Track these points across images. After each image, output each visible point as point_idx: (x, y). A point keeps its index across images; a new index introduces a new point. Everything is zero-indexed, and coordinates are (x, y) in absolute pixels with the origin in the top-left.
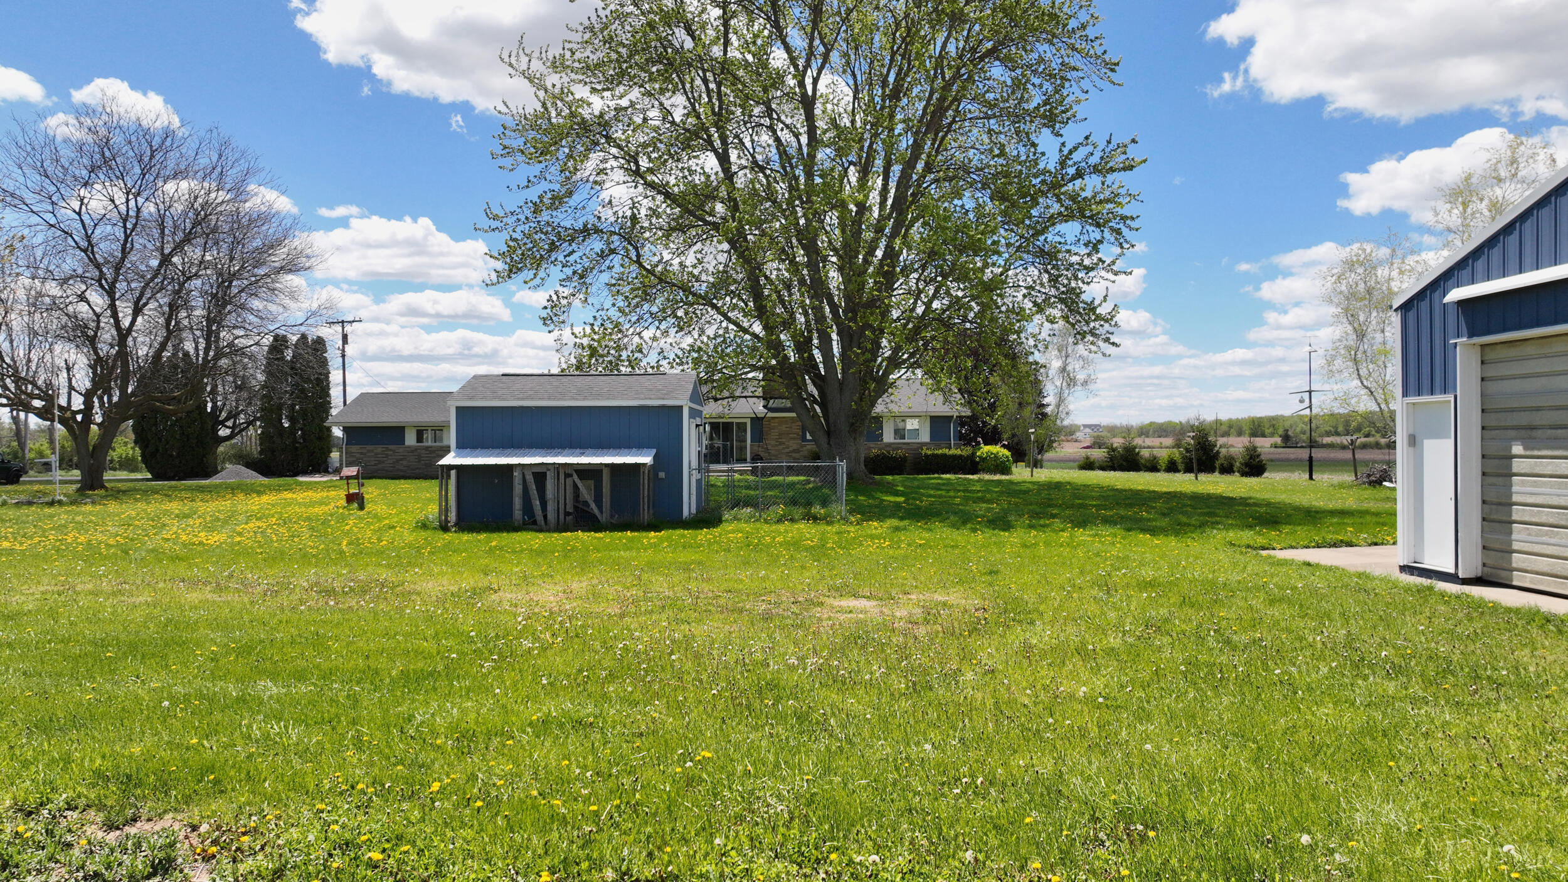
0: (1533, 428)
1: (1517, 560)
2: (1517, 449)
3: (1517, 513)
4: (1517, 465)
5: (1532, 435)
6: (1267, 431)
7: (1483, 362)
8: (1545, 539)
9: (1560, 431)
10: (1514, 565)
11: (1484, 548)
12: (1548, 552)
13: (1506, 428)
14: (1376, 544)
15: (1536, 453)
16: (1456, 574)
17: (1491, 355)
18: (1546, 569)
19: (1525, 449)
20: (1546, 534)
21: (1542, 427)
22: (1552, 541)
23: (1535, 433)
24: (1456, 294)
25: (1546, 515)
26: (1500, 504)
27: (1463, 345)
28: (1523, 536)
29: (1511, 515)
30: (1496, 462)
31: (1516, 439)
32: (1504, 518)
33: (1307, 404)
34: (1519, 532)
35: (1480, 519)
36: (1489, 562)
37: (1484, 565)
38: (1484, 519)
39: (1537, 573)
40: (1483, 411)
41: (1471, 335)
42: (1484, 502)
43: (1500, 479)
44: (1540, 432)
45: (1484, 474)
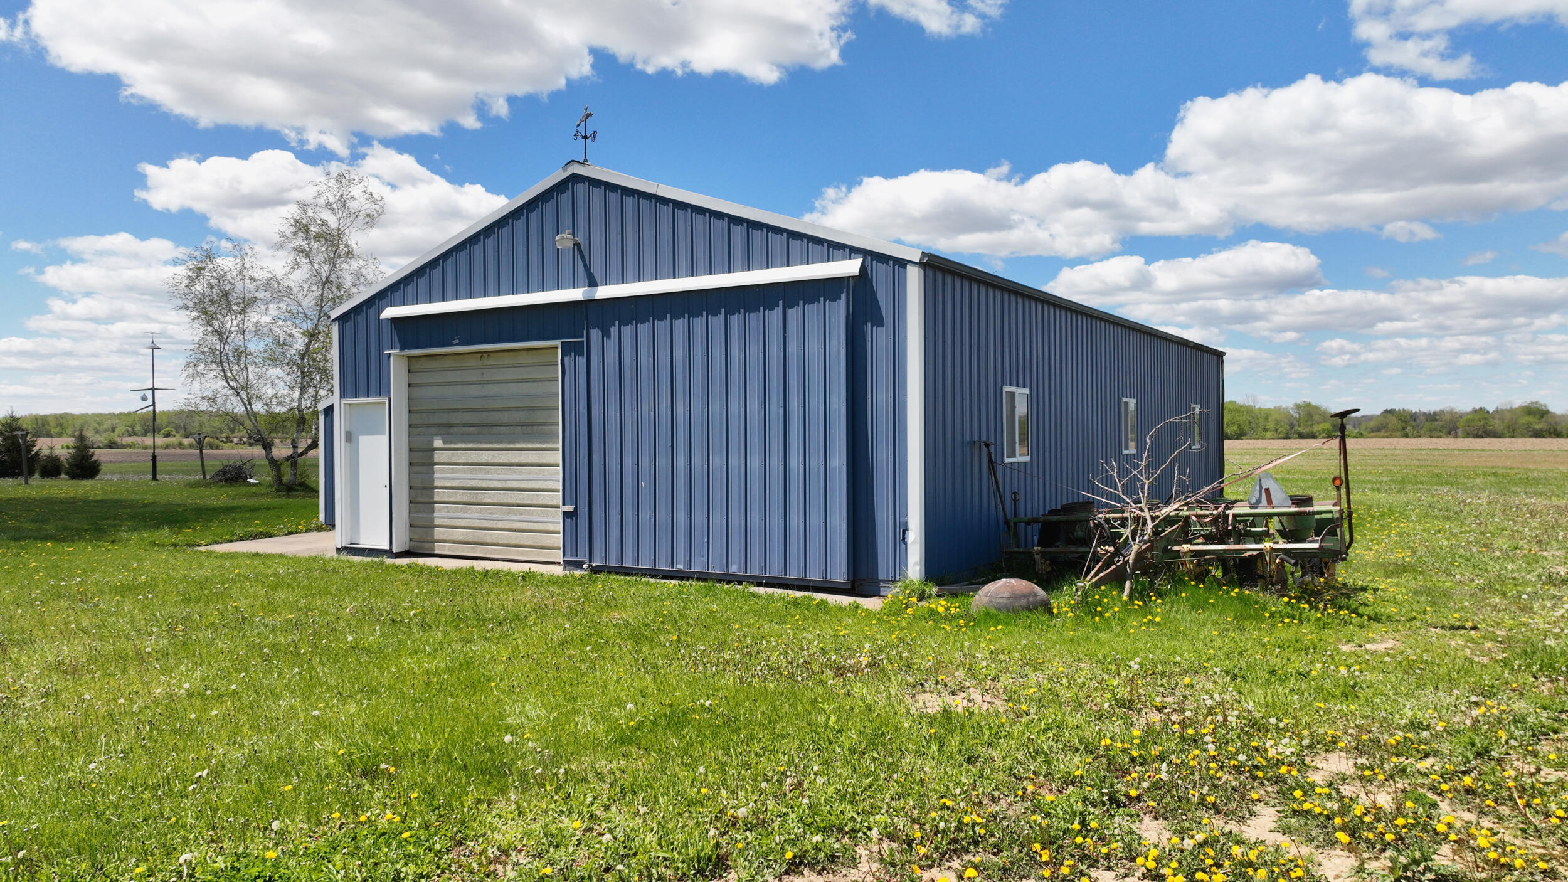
0: (450, 426)
1: (438, 533)
2: (438, 443)
3: (438, 495)
4: (438, 456)
5: (449, 431)
6: (53, 431)
7: (409, 371)
8: (459, 514)
9: (471, 429)
10: (436, 537)
11: (411, 525)
12: (463, 525)
13: (428, 426)
14: (291, 533)
15: (453, 446)
16: (391, 549)
17: (417, 365)
18: (460, 538)
19: (444, 443)
20: (461, 510)
21: (457, 425)
22: (465, 515)
23: (452, 430)
24: (390, 312)
25: (460, 495)
26: (424, 488)
27: (396, 355)
28: (444, 514)
29: (433, 497)
30: (420, 454)
31: (437, 435)
32: (427, 500)
33: (150, 402)
34: (440, 510)
35: (408, 502)
36: (416, 537)
37: (411, 540)
38: (411, 502)
39: (454, 542)
40: (410, 412)
41: (402, 348)
42: (411, 488)
43: (425, 468)
44: (456, 429)
45: (410, 464)
